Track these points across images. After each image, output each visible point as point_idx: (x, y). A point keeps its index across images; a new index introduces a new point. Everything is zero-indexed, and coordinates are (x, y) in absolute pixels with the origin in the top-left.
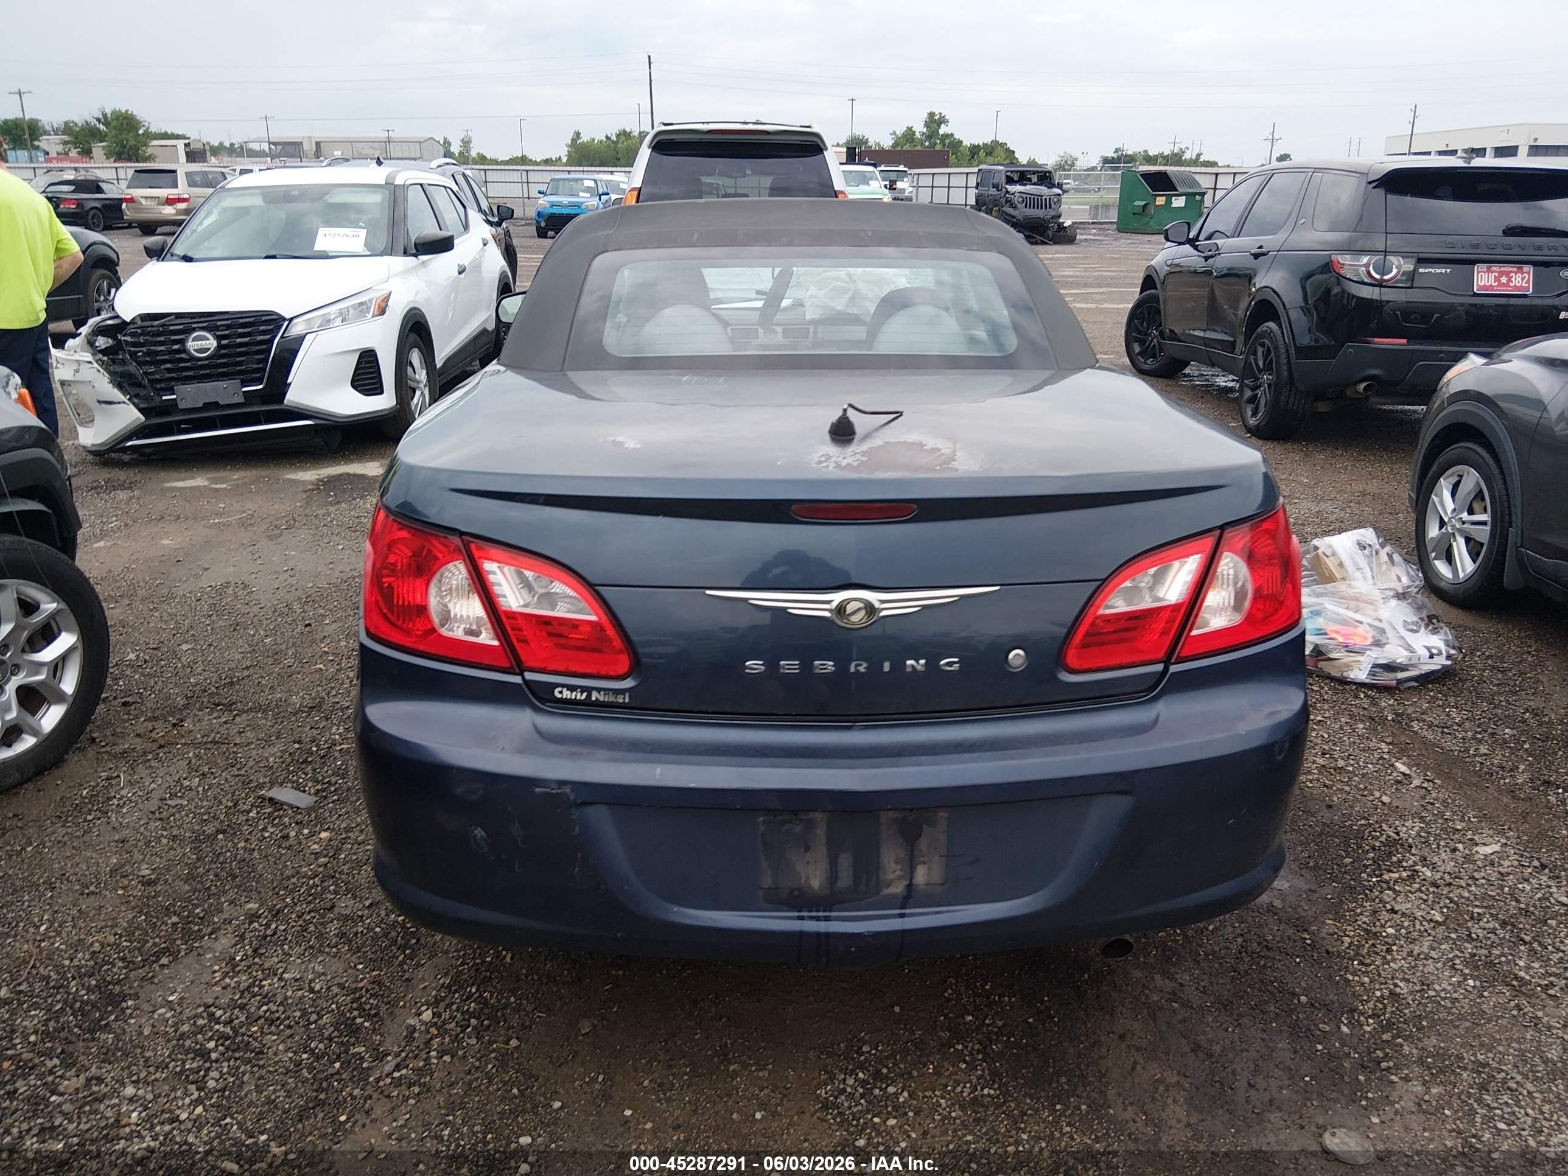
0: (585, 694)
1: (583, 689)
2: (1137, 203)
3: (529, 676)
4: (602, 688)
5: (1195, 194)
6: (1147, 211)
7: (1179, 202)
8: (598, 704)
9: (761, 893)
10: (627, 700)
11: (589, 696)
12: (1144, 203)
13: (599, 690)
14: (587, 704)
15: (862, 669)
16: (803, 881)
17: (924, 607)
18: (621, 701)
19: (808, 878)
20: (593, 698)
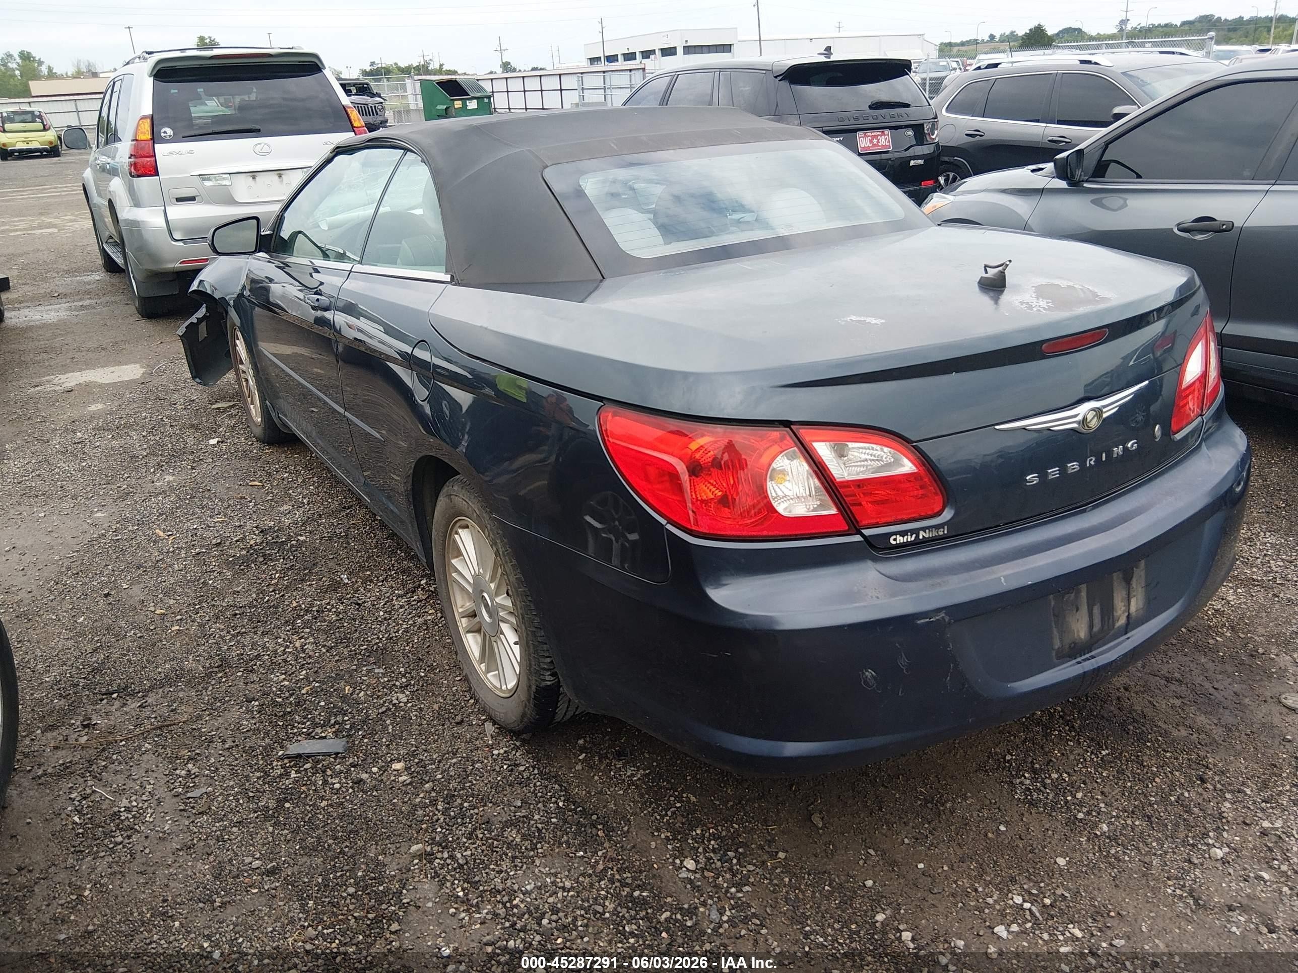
0: (914, 536)
1: (912, 532)
2: (439, 107)
3: (866, 532)
4: (926, 528)
5: (483, 98)
6: (450, 114)
7: (473, 105)
8: (925, 541)
9: (1054, 654)
10: (946, 532)
11: (918, 536)
12: (445, 107)
13: (924, 529)
14: (917, 543)
15: (1092, 463)
16: (1076, 635)
17: (1121, 407)
18: (941, 533)
19: (1078, 631)
20: (921, 537)
